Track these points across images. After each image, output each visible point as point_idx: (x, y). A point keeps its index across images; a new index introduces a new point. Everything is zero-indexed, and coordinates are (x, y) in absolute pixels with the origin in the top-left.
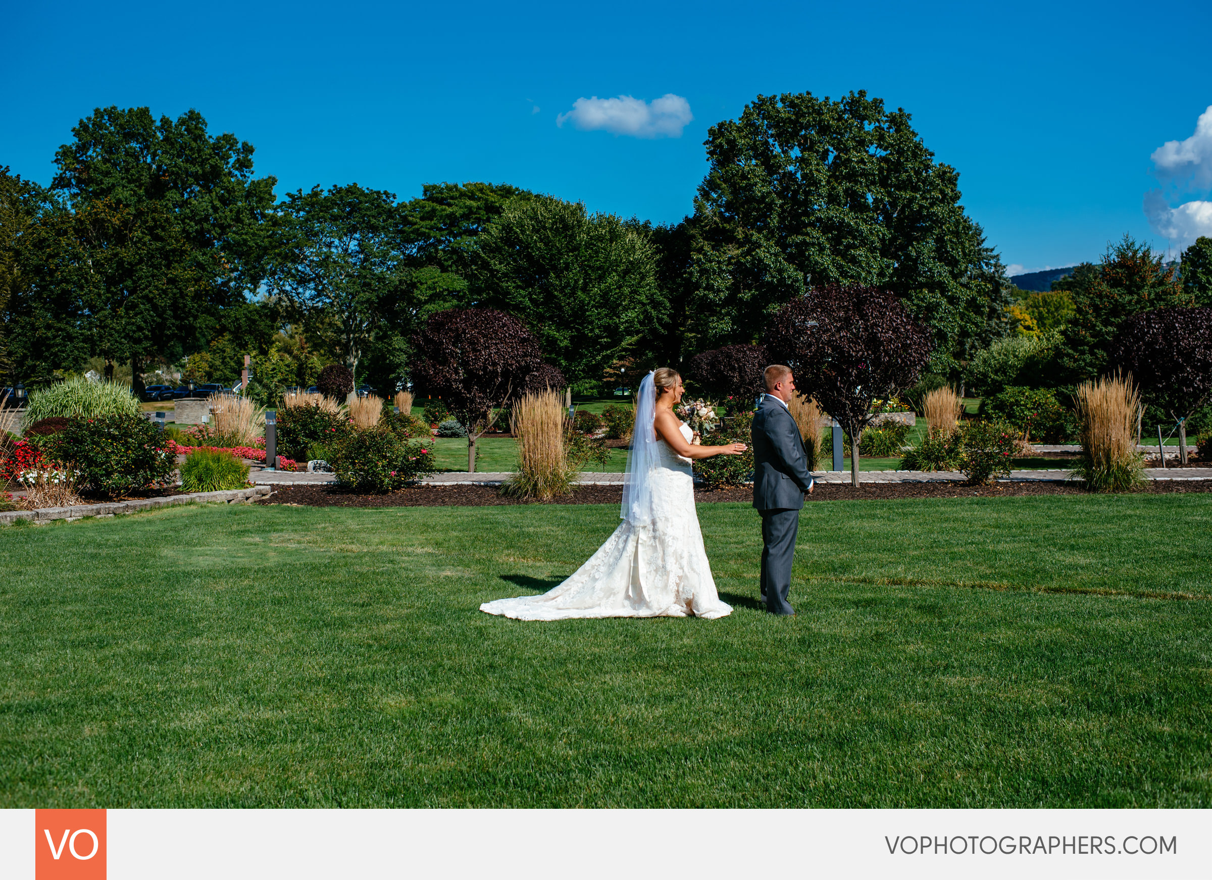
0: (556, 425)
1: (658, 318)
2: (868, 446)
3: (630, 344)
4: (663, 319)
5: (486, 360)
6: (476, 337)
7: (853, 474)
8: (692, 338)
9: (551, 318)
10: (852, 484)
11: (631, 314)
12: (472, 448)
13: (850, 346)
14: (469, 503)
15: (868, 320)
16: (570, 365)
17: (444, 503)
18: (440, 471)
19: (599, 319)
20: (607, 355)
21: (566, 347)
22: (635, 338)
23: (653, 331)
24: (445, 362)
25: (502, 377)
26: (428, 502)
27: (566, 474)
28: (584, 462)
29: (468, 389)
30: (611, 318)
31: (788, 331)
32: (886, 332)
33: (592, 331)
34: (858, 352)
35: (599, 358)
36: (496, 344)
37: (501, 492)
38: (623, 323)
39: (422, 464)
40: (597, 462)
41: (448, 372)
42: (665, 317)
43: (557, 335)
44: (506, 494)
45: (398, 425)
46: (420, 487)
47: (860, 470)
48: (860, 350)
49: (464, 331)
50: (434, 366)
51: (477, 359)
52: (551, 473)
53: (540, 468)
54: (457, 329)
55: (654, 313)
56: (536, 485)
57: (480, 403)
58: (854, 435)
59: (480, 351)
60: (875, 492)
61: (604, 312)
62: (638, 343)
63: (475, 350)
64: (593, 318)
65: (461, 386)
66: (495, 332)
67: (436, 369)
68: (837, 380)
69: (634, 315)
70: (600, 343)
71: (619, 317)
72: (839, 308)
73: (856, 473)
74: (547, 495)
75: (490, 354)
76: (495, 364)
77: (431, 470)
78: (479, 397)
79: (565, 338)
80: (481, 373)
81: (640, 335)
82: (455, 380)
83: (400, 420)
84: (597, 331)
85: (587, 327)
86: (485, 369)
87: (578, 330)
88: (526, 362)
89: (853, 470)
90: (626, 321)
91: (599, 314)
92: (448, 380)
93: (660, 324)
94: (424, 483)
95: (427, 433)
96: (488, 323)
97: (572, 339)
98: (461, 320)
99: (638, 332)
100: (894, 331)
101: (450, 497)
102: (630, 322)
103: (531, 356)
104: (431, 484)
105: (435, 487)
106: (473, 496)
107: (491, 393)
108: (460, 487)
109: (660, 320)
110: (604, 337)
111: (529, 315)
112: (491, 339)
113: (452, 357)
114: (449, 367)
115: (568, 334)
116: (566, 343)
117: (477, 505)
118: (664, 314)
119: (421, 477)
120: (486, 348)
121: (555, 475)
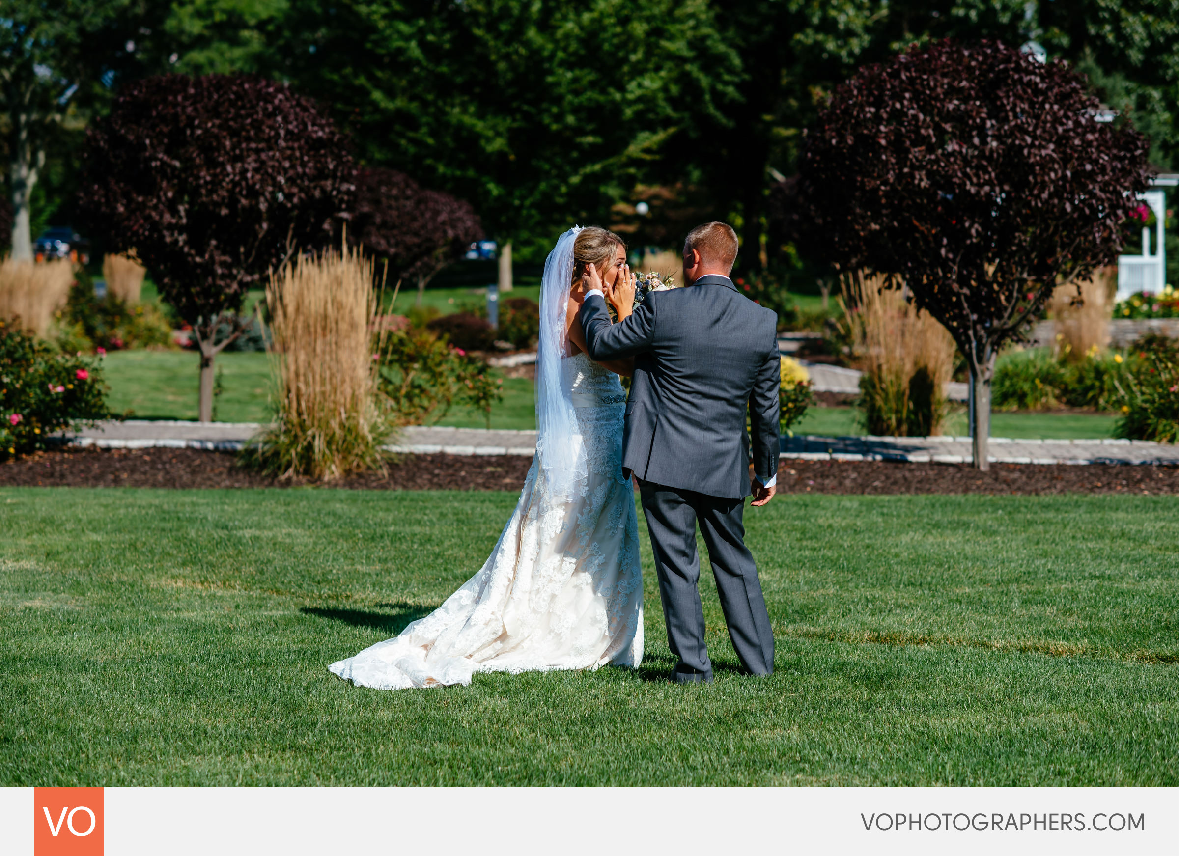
0: (353, 326)
1: (713, 91)
2: (1092, 387)
3: (647, 151)
4: (724, 94)
5: (235, 184)
6: (217, 137)
7: (975, 444)
8: (788, 139)
9: (465, 89)
10: (972, 465)
11: (651, 83)
12: (206, 371)
13: (965, 175)
14: (171, 483)
15: (1006, 120)
16: (510, 194)
17: (117, 482)
18: (117, 417)
19: (577, 93)
20: (594, 175)
21: (501, 154)
22: (661, 136)
23: (704, 121)
24: (151, 189)
25: (270, 220)
26: (85, 481)
27: (374, 428)
28: (443, 406)
29: (199, 245)
30: (603, 91)
31: (842, 139)
32: (1041, 147)
33: (559, 118)
34: (980, 186)
35: (575, 180)
36: (258, 151)
37: (240, 463)
38: (630, 103)
39: (80, 400)
40: (469, 407)
41: (155, 207)
42: (730, 90)
43: (480, 125)
44: (247, 467)
45: (98, 320)
46: (78, 450)
47: (991, 434)
48: (987, 183)
49: (190, 119)
50: (126, 195)
51: (216, 184)
52: (342, 426)
53: (318, 415)
54: (176, 116)
55: (705, 81)
56: (310, 447)
57: (223, 277)
58: (980, 360)
59: (223, 165)
60: (1014, 481)
61: (588, 76)
62: (665, 147)
63: (211, 163)
64: (562, 90)
65: (182, 238)
66: (257, 126)
67: (130, 201)
68: (941, 246)
69: (657, 85)
70: (579, 147)
71: (622, 89)
72: (952, 92)
73: (981, 441)
74: (333, 471)
75: (244, 171)
76: (253, 194)
77: (102, 417)
78: (223, 264)
79: (498, 134)
80: (224, 211)
81: (672, 130)
82: (171, 227)
83: (103, 311)
84: (570, 119)
85: (548, 111)
86: (232, 202)
87: (527, 116)
88: (323, 191)
89: (975, 433)
90: (639, 99)
91: (575, 80)
92: (156, 227)
93: (719, 106)
94: (86, 442)
95: (165, 341)
96: (243, 107)
97: (513, 136)
98: (185, 98)
99: (666, 123)
100: (1058, 144)
101: (133, 471)
102: (646, 100)
103: (334, 177)
104: (102, 443)
105: (108, 449)
106: (181, 471)
107: (247, 254)
108: (158, 452)
109: (718, 98)
110: (586, 134)
111: (415, 82)
112: (248, 139)
113: (164, 176)
114: (159, 198)
115: (505, 123)
116: (499, 144)
117: (184, 486)
118: (726, 83)
119: (78, 429)
120: (234, 160)
121: (350, 430)
